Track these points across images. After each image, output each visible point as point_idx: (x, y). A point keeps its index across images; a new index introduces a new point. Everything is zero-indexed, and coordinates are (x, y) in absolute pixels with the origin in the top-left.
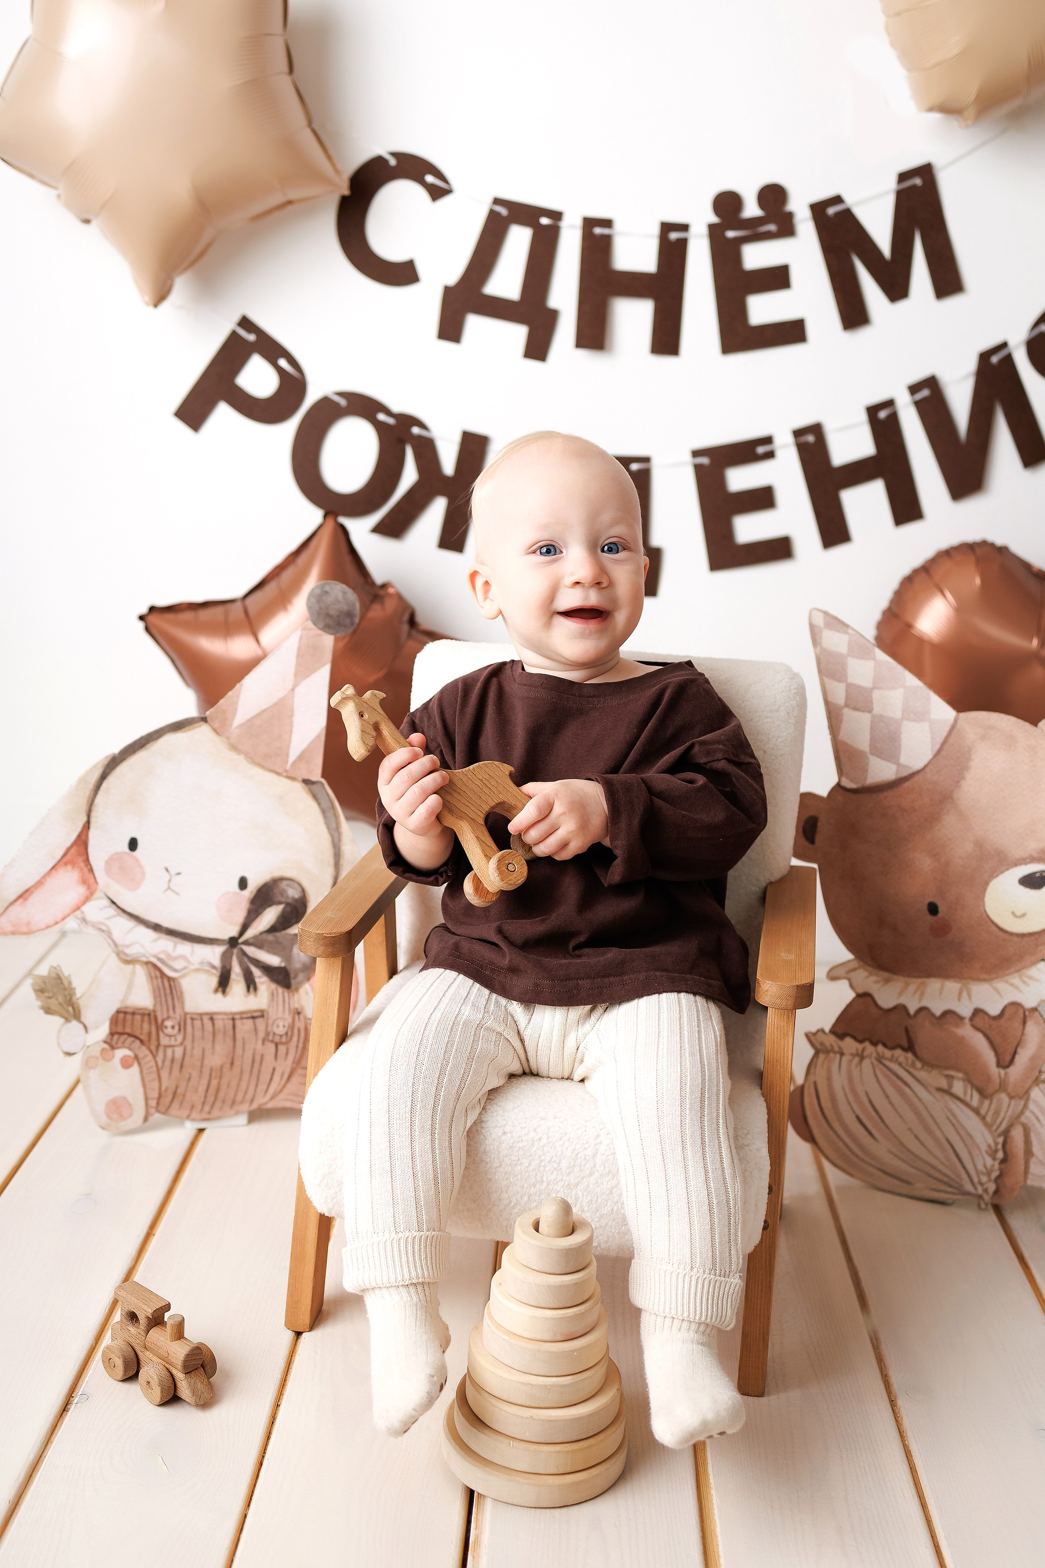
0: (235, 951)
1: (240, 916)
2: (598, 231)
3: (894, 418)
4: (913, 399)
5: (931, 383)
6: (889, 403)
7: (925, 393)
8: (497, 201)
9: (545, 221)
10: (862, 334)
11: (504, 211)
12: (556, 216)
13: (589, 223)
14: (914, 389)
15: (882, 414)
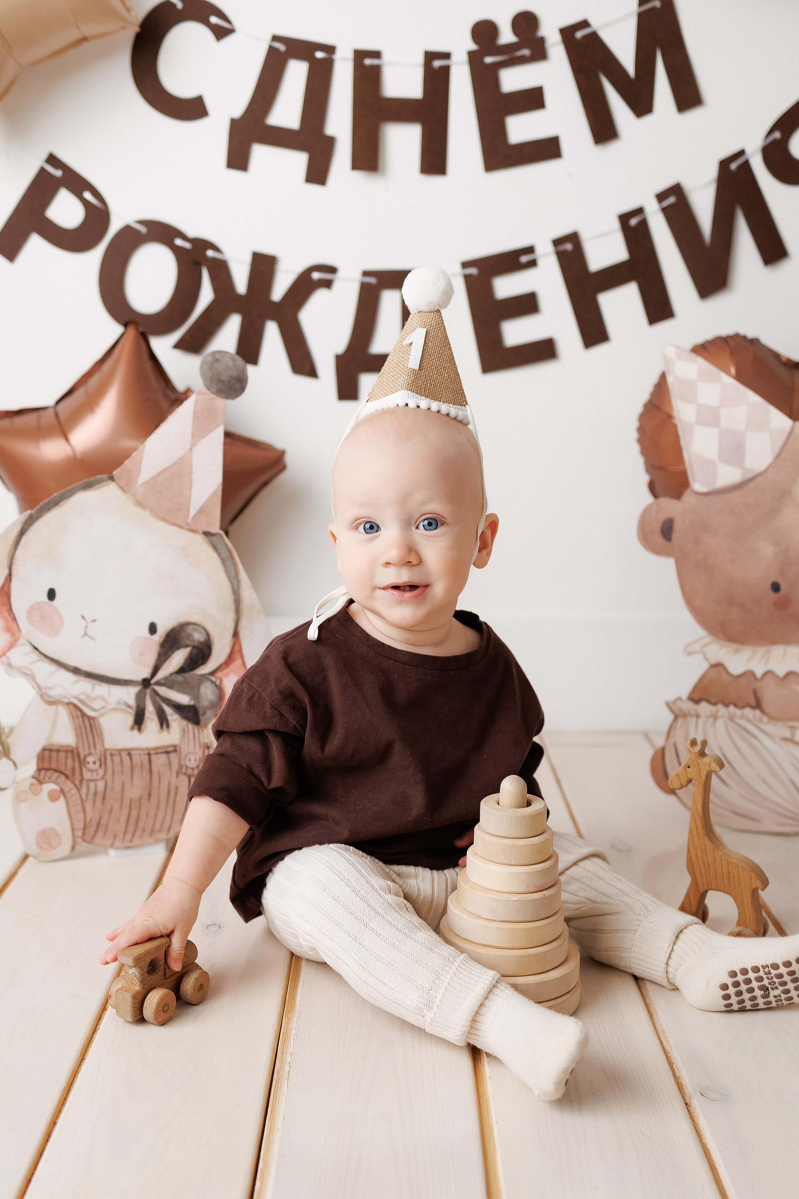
0: (148, 691)
1: (151, 658)
2: (368, 62)
3: (644, 225)
4: (661, 206)
5: (677, 190)
6: (639, 211)
7: (672, 200)
8: (275, 38)
9: (319, 55)
10: (612, 148)
11: (281, 47)
12: (330, 50)
13: (360, 55)
14: (661, 197)
15: (633, 222)
